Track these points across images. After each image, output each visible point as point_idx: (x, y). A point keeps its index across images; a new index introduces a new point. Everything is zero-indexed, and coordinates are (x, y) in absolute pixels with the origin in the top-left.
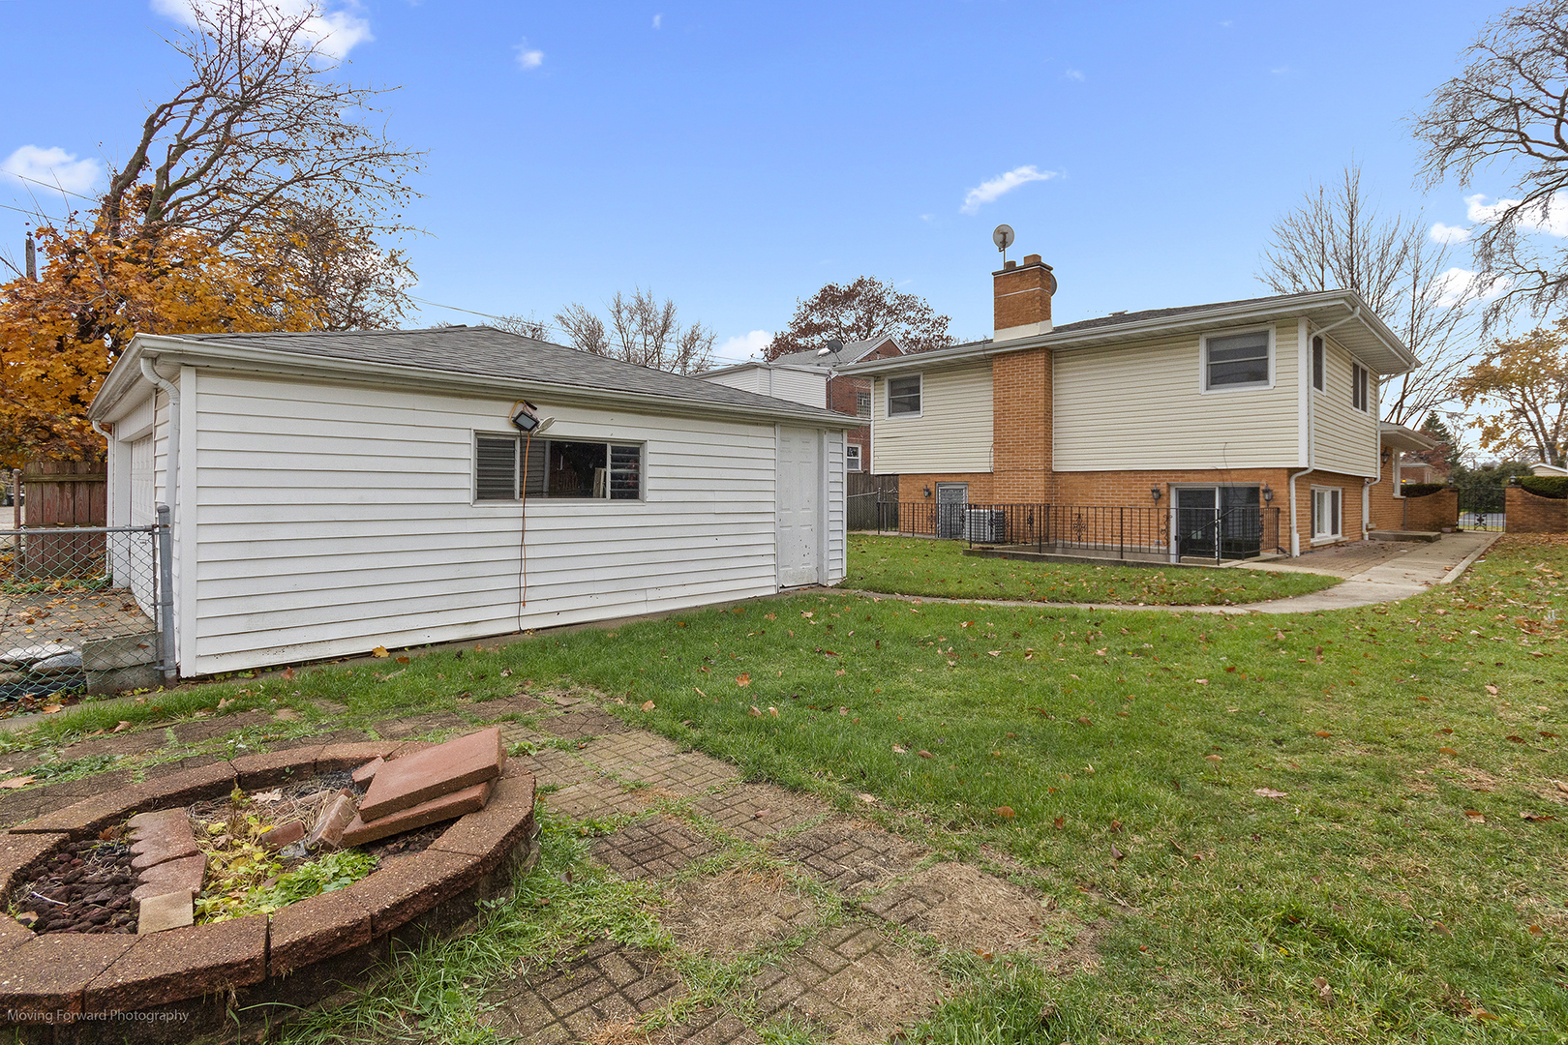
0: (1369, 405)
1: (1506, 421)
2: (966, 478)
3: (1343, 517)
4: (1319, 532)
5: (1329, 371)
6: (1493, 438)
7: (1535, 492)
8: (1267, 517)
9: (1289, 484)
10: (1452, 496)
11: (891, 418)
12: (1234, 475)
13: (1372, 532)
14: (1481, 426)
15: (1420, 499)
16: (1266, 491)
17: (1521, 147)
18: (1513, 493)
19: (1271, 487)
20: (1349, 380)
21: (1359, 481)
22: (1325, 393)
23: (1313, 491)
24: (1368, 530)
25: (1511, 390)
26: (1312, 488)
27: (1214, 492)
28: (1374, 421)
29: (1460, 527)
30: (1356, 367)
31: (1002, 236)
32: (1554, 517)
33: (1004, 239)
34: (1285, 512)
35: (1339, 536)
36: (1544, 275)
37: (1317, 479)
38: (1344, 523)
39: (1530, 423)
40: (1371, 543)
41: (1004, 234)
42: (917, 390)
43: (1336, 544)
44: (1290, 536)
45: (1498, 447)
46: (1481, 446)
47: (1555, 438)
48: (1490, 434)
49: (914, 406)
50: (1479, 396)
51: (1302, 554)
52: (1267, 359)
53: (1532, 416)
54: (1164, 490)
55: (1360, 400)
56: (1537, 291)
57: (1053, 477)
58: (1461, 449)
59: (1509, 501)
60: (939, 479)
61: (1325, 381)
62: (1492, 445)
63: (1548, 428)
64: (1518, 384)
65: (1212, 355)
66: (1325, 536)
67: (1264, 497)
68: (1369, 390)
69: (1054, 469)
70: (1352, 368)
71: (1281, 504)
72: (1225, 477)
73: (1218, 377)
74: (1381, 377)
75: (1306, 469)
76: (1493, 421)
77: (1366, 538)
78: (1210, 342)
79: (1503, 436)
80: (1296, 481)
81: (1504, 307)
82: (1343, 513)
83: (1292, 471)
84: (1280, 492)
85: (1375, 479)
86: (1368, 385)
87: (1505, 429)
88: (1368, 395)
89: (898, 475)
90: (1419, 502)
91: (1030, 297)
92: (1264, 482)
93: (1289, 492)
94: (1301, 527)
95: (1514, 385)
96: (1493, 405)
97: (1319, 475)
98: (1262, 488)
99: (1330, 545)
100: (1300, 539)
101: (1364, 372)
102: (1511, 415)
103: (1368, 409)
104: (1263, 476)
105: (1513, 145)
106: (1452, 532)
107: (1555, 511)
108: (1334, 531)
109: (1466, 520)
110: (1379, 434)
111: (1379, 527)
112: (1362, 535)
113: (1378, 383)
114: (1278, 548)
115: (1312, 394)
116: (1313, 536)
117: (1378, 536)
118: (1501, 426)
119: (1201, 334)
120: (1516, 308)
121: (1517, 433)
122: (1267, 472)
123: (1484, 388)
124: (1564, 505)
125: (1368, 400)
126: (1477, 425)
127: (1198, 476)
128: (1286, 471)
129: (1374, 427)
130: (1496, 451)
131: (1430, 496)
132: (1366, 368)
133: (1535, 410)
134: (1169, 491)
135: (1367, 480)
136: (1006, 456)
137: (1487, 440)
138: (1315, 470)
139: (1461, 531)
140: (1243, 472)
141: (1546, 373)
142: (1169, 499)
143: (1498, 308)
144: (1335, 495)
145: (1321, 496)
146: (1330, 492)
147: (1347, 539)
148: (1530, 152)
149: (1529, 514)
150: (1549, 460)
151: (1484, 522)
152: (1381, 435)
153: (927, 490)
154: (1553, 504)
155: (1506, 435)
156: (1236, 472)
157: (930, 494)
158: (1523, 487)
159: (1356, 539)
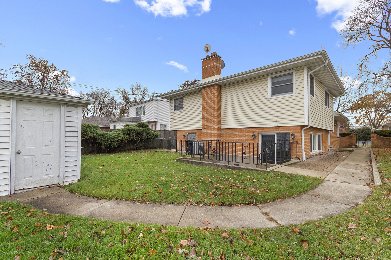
0: (330, 106)
1: (362, 117)
2: (195, 131)
3: (322, 144)
4: (314, 149)
5: (316, 90)
6: (359, 122)
7: (380, 135)
8: (292, 145)
9: (301, 132)
10: (355, 137)
11: (175, 112)
12: (281, 129)
13: (331, 148)
14: (356, 119)
15: (345, 137)
16: (292, 135)
17: (369, 38)
18: (373, 135)
19: (294, 133)
20: (323, 95)
21: (327, 131)
22: (315, 98)
23: (311, 135)
24: (330, 148)
25: (363, 110)
26: (311, 134)
27: (274, 135)
28: (332, 111)
29: (357, 146)
30: (326, 92)
31: (206, 48)
32: (387, 143)
33: (207, 49)
34: (299, 143)
35: (321, 150)
36: (376, 75)
37: (312, 131)
38: (322, 146)
39: (368, 118)
40: (331, 153)
41: (207, 47)
42: (182, 102)
43: (320, 154)
44: (302, 153)
45: (360, 124)
46: (356, 124)
47: (374, 121)
48: (358, 121)
49: (181, 108)
50: (355, 111)
51: (307, 159)
52: (292, 83)
53: (369, 116)
54: (257, 135)
55: (327, 104)
56: (374, 79)
57: (221, 130)
58: (350, 125)
59: (372, 138)
60: (188, 132)
61: (315, 93)
62: (359, 123)
63: (372, 119)
64: (365, 108)
65: (273, 84)
66: (316, 151)
67: (292, 137)
68: (330, 101)
69: (222, 128)
70: (324, 92)
71: (298, 140)
72: (278, 129)
73: (275, 91)
74: (334, 98)
75: (307, 126)
76: (359, 117)
77: (330, 150)
78: (272, 78)
79: (361, 121)
80: (304, 131)
81: (365, 84)
82: (322, 143)
83: (302, 127)
84: (297, 135)
85: (332, 131)
86: (330, 99)
87: (362, 119)
88: (330, 103)
89: (176, 131)
90: (345, 138)
91: (213, 67)
92: (292, 131)
93: (301, 135)
94: (306, 148)
95: (364, 108)
96: (358, 114)
97: (312, 129)
98: (291, 134)
99: (318, 154)
100: (306, 153)
101: (328, 95)
102: (363, 116)
103: (330, 107)
104: (291, 129)
105: (367, 38)
106: (355, 148)
107: (387, 141)
108: (319, 149)
109: (359, 144)
110: (333, 116)
111: (333, 147)
112: (328, 150)
113: (332, 99)
114: (297, 158)
115: (309, 97)
116: (311, 151)
117: (334, 150)
118: (361, 118)
119: (269, 76)
120: (368, 84)
121: (365, 120)
122: (293, 127)
123: (356, 109)
124: (390, 139)
125: (330, 104)
126: (355, 118)
127: (268, 129)
128: (300, 127)
129: (332, 113)
130: (359, 125)
131: (348, 136)
132: (329, 93)
133: (369, 115)
134: (259, 135)
135: (329, 131)
136: (205, 123)
137: (357, 122)
138: (311, 127)
139: (357, 147)
140: (284, 128)
141: (372, 105)
142: (259, 138)
143: (363, 84)
144: (319, 136)
145: (314, 137)
146: (317, 135)
147: (323, 151)
148: (372, 40)
149: (379, 142)
150: (372, 127)
151: (365, 144)
152: (334, 116)
153: (184, 136)
154: (386, 139)
155: (362, 121)
156: (282, 127)
157: (185, 137)
158: (377, 134)
159: (326, 151)
